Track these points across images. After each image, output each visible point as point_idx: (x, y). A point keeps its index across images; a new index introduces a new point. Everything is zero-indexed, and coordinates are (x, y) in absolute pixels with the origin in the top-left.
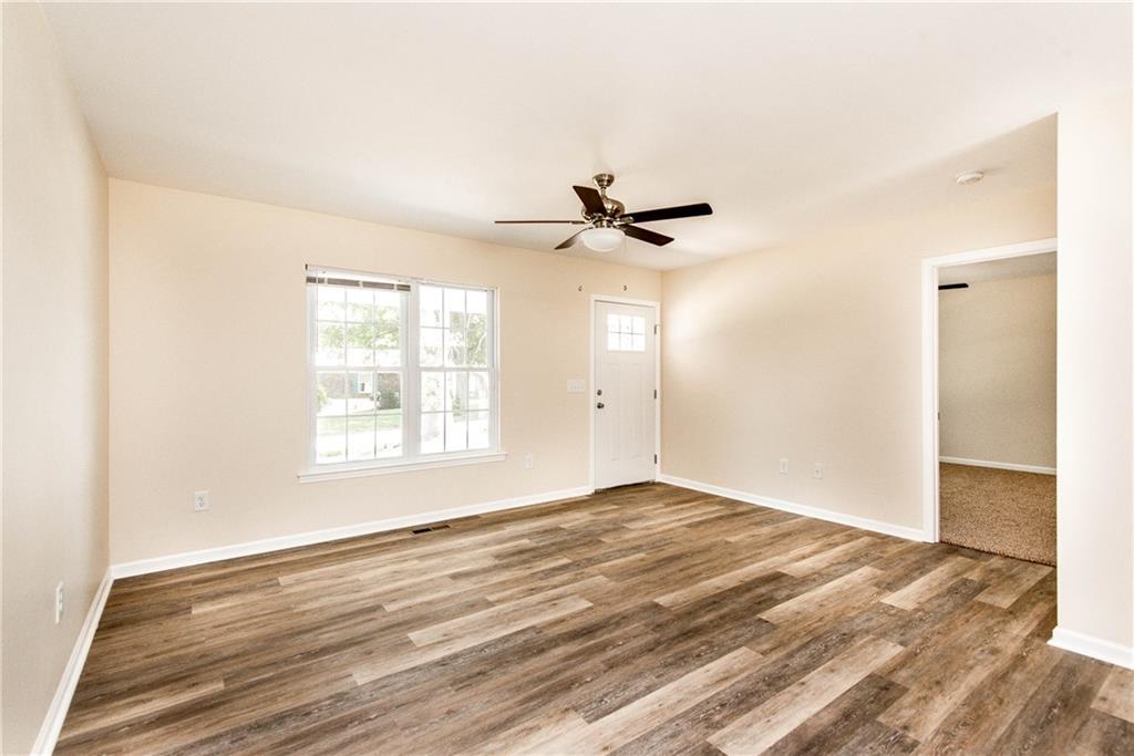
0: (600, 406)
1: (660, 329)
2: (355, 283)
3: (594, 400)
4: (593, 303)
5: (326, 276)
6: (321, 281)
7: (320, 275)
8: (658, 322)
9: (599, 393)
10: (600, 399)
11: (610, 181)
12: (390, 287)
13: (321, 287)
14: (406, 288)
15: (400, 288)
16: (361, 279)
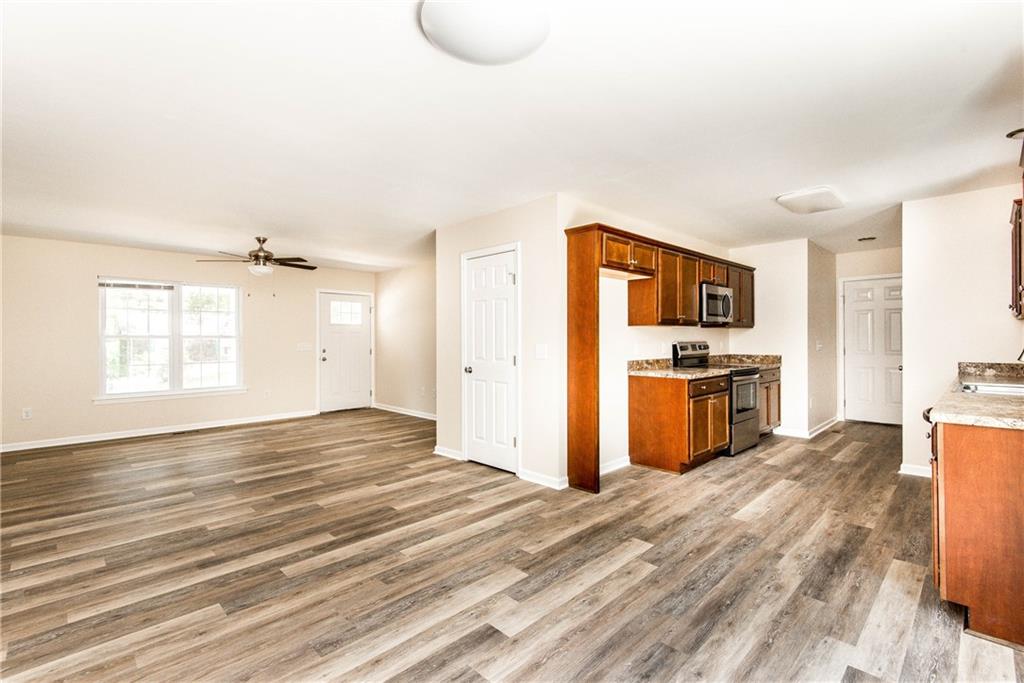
0: (324, 360)
1: (373, 310)
2: (133, 286)
3: (319, 355)
4: (318, 295)
5: (112, 282)
6: (108, 285)
7: (108, 282)
8: (373, 305)
9: (324, 351)
10: (324, 355)
11: (264, 241)
12: (159, 287)
13: (108, 289)
14: (171, 288)
15: (166, 288)
16: (137, 283)
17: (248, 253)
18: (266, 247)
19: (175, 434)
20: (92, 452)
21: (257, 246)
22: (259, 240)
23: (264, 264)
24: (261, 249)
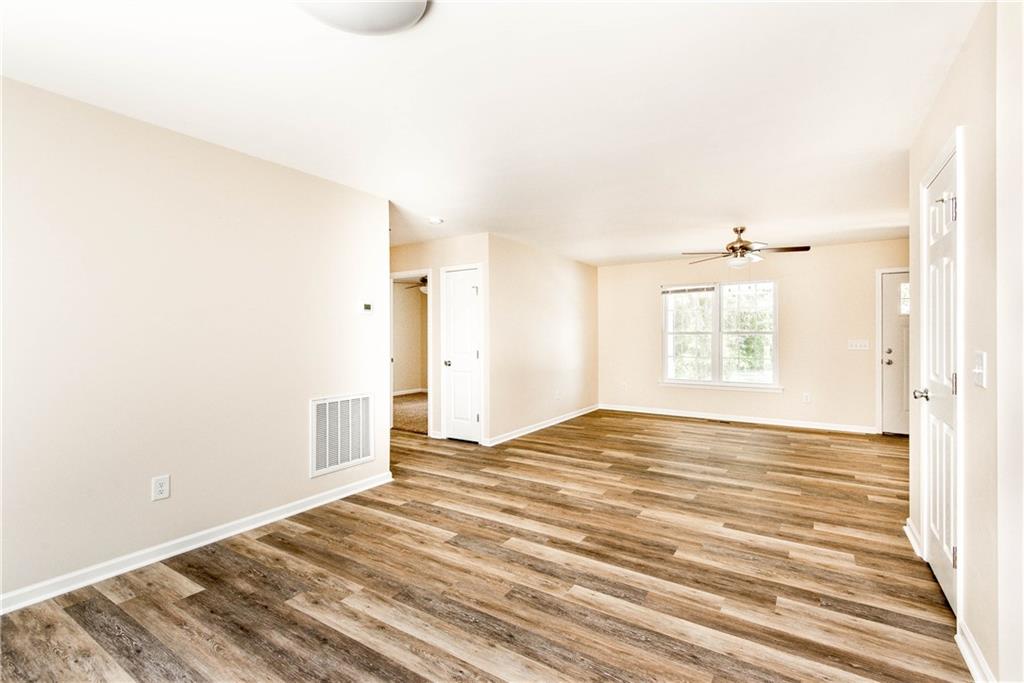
0: (889, 363)
2: (684, 291)
3: (880, 357)
4: (878, 277)
5: (670, 289)
6: (668, 292)
9: (889, 351)
10: (889, 357)
11: (742, 231)
12: (703, 290)
13: (668, 295)
14: (713, 289)
15: (708, 290)
16: (687, 288)
17: (725, 247)
18: (744, 237)
19: (710, 421)
20: (663, 423)
21: (735, 237)
22: (736, 231)
23: (742, 256)
24: (740, 240)
